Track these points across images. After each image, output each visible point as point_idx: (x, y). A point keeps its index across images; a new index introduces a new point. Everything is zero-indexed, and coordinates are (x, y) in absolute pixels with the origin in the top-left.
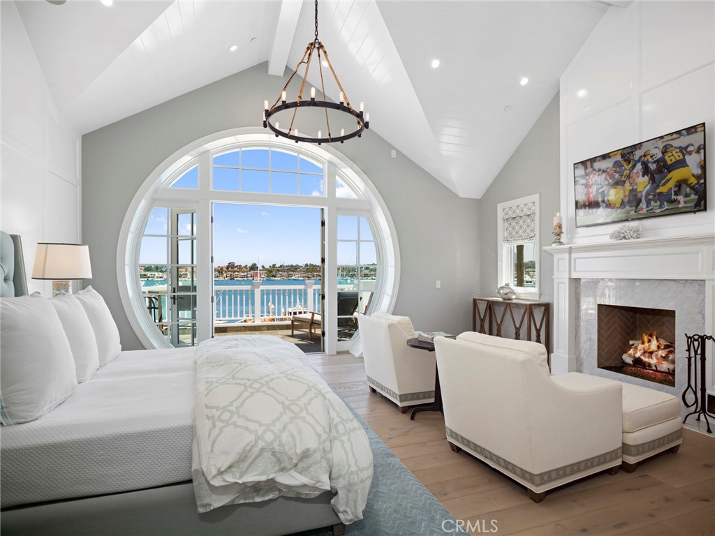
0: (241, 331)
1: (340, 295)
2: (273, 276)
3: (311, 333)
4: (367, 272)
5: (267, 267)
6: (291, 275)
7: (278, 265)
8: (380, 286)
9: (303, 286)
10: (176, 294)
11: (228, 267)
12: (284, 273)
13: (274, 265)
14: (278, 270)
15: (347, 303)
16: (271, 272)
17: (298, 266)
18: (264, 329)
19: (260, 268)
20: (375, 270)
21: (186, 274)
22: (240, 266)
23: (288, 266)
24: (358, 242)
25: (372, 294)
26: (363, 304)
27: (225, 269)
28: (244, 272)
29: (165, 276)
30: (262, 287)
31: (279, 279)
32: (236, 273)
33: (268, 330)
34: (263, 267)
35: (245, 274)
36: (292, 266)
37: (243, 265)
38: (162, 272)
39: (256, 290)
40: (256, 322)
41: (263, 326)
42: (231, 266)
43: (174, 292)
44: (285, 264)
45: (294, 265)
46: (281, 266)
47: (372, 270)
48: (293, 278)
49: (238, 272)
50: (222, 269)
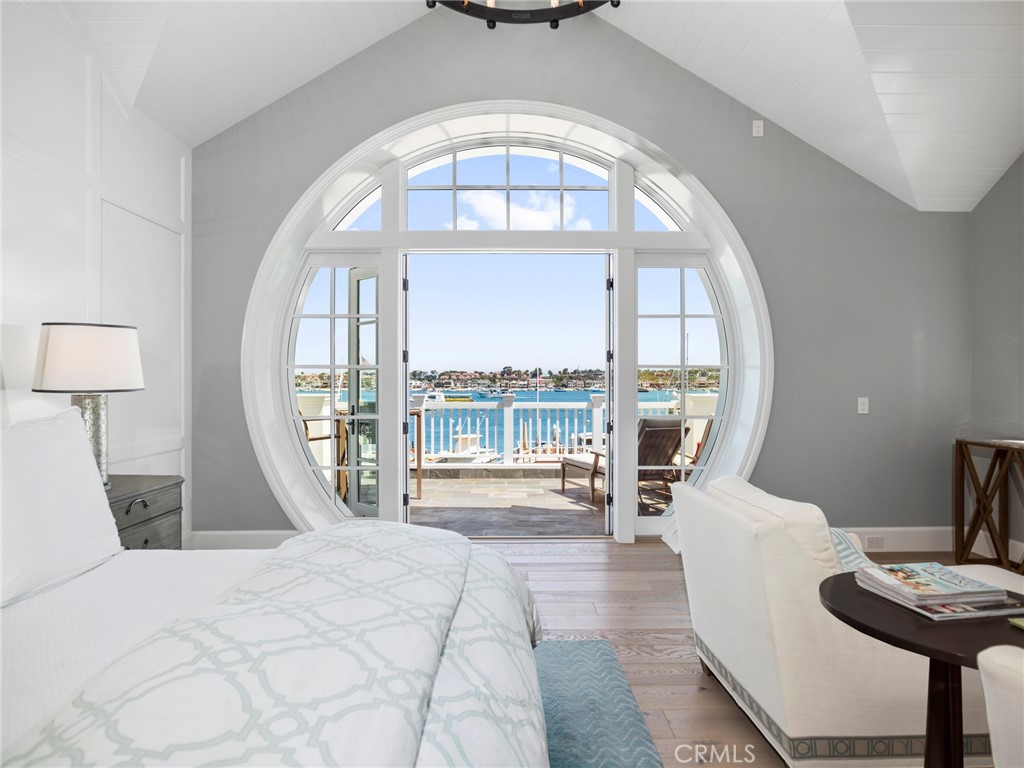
0: (481, 477)
1: (645, 424)
2: (564, 386)
3: (594, 490)
4: (704, 380)
5: (555, 372)
6: (589, 385)
7: (570, 371)
8: (729, 405)
9: (586, 404)
10: (355, 417)
11: (502, 374)
12: (579, 382)
13: (565, 370)
14: (571, 378)
15: (658, 441)
16: (561, 379)
17: (599, 371)
18: (517, 475)
19: (545, 374)
20: (717, 377)
21: (450, 383)
22: (519, 371)
23: (586, 371)
24: (683, 316)
25: (710, 423)
26: (690, 443)
27: (499, 376)
28: (524, 380)
29: (424, 386)
30: (515, 405)
31: (571, 390)
32: (514, 382)
33: (525, 477)
34: (550, 373)
35: (526, 383)
36: (590, 371)
37: (523, 370)
38: (420, 379)
39: (506, 409)
40: (505, 464)
41: (518, 470)
42: (507, 372)
43: (353, 414)
44: (581, 369)
45: (594, 369)
46: (575, 372)
47: (711, 377)
48: (592, 388)
49: (516, 379)
50: (495, 375)
